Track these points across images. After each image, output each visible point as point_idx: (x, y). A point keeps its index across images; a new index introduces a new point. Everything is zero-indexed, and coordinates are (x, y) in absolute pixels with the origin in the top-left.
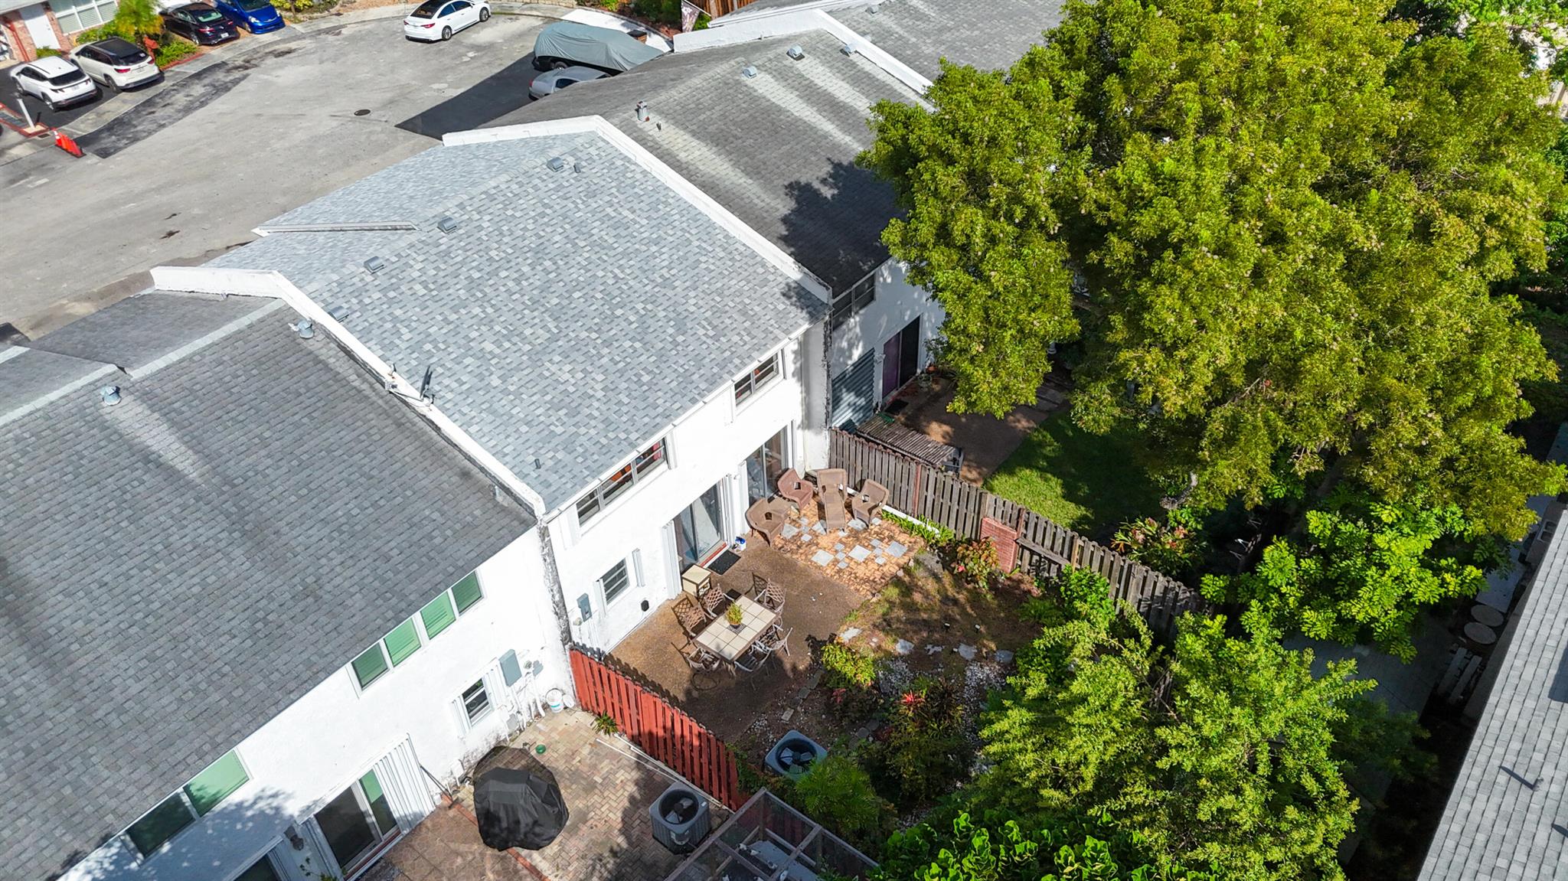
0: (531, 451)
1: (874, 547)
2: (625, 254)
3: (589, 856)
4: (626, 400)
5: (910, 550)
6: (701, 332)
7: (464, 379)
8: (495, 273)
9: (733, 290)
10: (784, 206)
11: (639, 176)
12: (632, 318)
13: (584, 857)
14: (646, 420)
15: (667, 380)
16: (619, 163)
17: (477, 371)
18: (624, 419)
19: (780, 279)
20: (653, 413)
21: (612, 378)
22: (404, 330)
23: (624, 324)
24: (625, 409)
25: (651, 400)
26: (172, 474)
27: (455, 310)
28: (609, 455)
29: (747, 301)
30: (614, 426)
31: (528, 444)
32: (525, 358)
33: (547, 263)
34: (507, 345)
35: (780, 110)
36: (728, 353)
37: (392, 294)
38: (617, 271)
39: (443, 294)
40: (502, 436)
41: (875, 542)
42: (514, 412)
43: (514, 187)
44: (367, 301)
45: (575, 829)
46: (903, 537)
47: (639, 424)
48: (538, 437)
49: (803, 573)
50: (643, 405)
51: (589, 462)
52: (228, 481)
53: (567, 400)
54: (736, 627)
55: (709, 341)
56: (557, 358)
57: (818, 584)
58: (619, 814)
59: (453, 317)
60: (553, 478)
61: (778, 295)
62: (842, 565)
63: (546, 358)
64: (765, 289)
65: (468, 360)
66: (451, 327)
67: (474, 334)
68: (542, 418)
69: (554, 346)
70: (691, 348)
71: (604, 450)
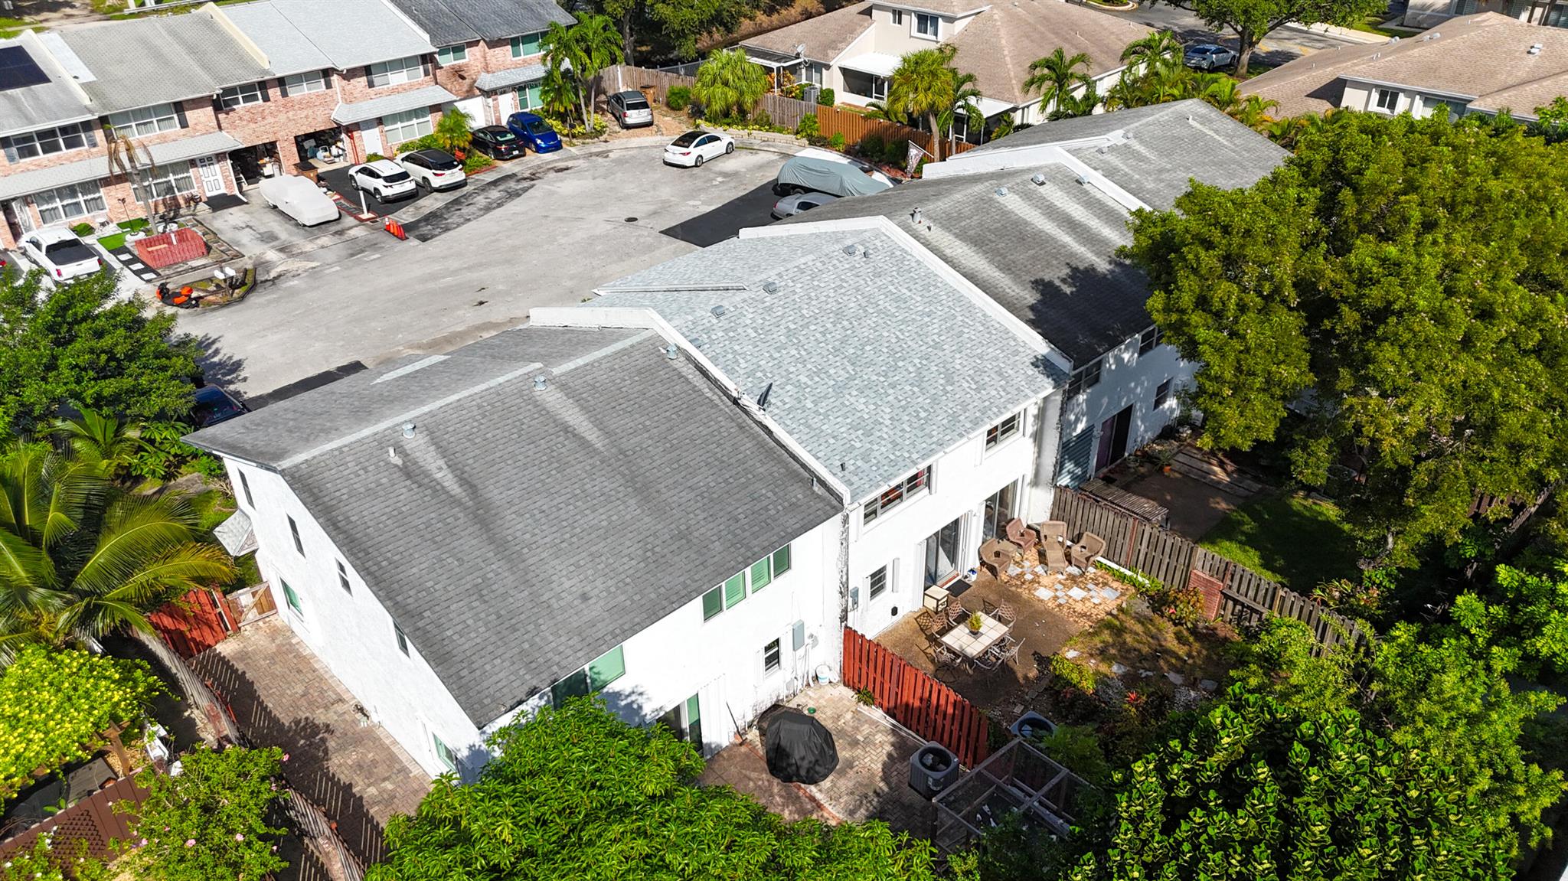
0: (837, 457)
1: (1089, 590)
2: (903, 321)
3: (857, 792)
4: (908, 429)
5: (1122, 594)
6: (966, 385)
7: (787, 400)
8: (808, 324)
9: (990, 356)
10: (1031, 297)
11: (914, 264)
12: (911, 369)
13: (852, 793)
14: (924, 445)
15: (940, 418)
16: (898, 253)
17: (795, 396)
18: (907, 442)
19: (1029, 352)
20: (929, 441)
21: (896, 411)
22: (741, 361)
23: (905, 373)
24: (907, 435)
25: (927, 431)
26: (584, 443)
27: (778, 349)
28: (897, 468)
29: (1002, 365)
30: (899, 447)
31: (835, 452)
32: (830, 390)
33: (845, 323)
34: (817, 379)
35: (1026, 223)
36: (987, 403)
37: (731, 334)
38: (898, 333)
39: (769, 338)
40: (816, 444)
41: (1091, 586)
42: (824, 428)
43: (819, 264)
44: (714, 337)
45: (843, 773)
46: (1115, 585)
47: (919, 447)
48: (842, 449)
49: (1028, 603)
50: (921, 434)
51: (881, 471)
52: (622, 452)
53: (863, 424)
54: (975, 633)
55: (972, 392)
56: (855, 393)
57: (1041, 613)
58: (880, 766)
59: (776, 355)
60: (854, 479)
61: (1028, 363)
62: (1061, 601)
63: (846, 392)
64: (1017, 358)
65: (789, 387)
66: (776, 362)
67: (792, 369)
68: (845, 435)
69: (852, 383)
70: (958, 396)
71: (892, 464)
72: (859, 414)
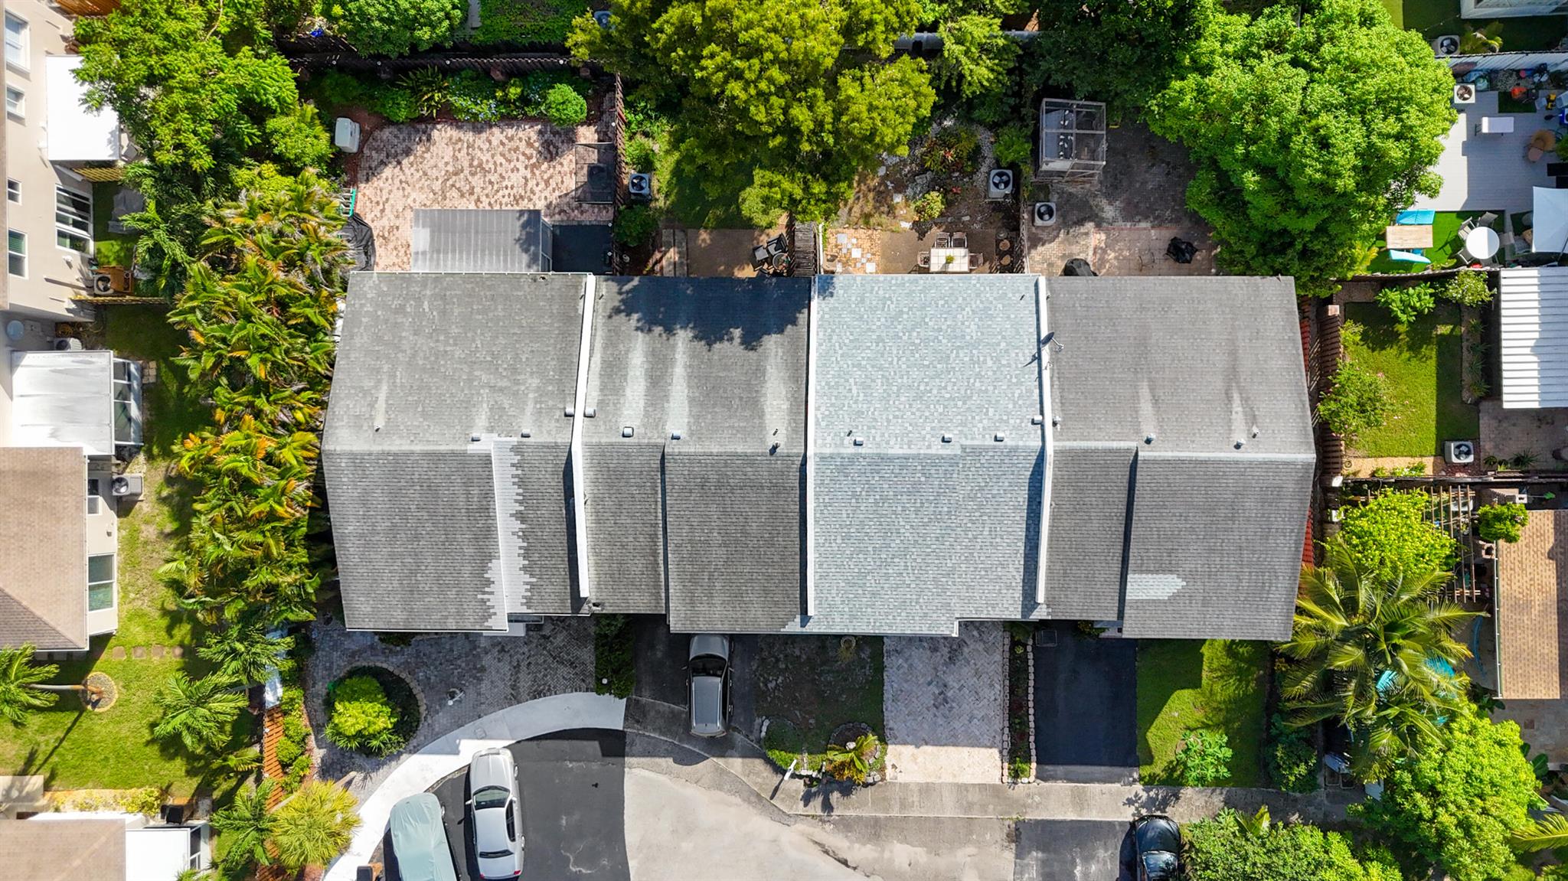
2: (881, 369)
3: (1075, 241)
6: (892, 306)
8: (952, 399)
11: (823, 409)
12: (915, 334)
16: (823, 424)
17: (1005, 355)
21: (955, 313)
22: (1016, 395)
23: (921, 334)
27: (986, 391)
33: (922, 388)
34: (981, 359)
35: (692, 401)
37: (1005, 418)
42: (1009, 327)
43: (892, 443)
44: (1018, 421)
46: (832, 241)
51: (1003, 286)
54: (949, 260)
55: (894, 300)
58: (1052, 245)
60: (1022, 288)
62: (869, 256)
63: (972, 342)
64: (835, 307)
70: (906, 303)
72: (980, 323)
